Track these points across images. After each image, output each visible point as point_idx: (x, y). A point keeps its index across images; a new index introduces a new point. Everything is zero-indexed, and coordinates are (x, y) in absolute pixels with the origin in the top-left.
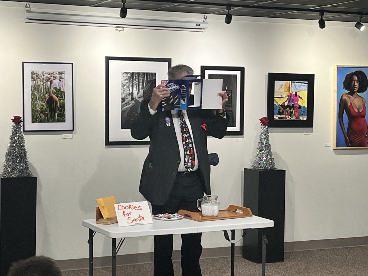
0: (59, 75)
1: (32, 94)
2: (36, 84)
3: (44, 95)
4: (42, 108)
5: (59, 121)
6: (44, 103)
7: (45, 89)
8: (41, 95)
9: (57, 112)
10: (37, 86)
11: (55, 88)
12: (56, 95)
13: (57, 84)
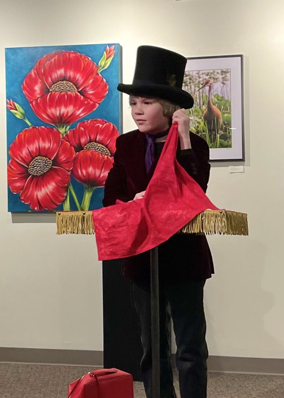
0: (222, 75)
3: (200, 107)
4: (198, 126)
5: (222, 146)
6: (201, 118)
7: (201, 98)
8: (196, 107)
9: (219, 132)
11: (217, 96)
12: (218, 106)
13: (220, 89)
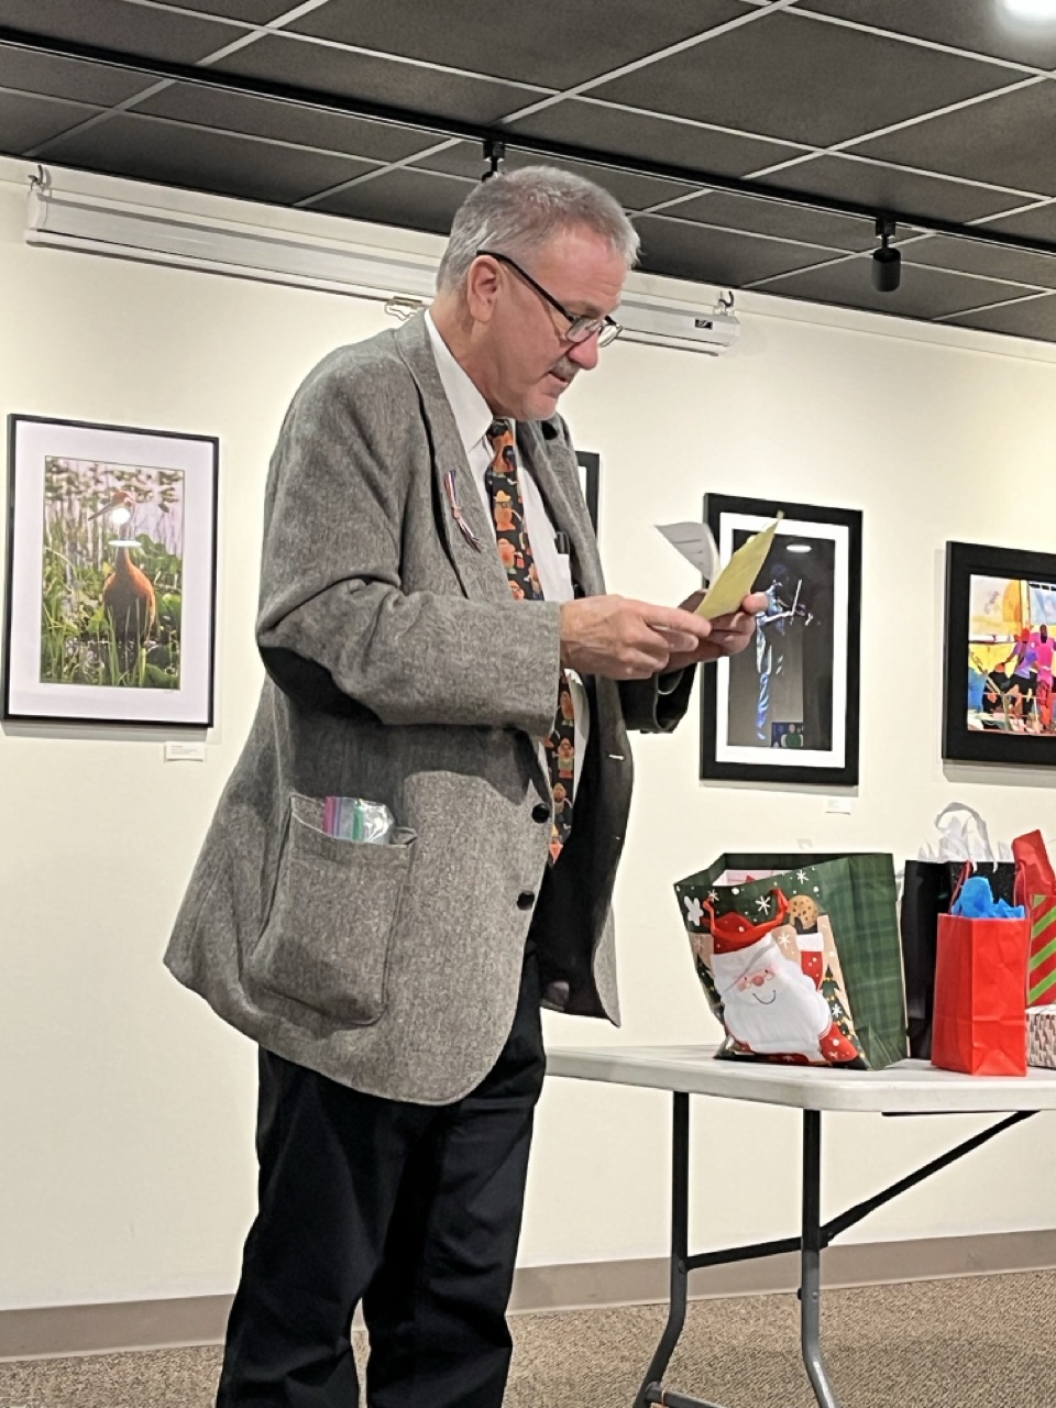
0: (162, 483)
1: (48, 555)
2: (66, 515)
3: (95, 567)
4: (86, 619)
5: (152, 682)
6: (96, 598)
7: (100, 541)
8: (82, 564)
10: (68, 524)
11: (144, 540)
13: (152, 523)
